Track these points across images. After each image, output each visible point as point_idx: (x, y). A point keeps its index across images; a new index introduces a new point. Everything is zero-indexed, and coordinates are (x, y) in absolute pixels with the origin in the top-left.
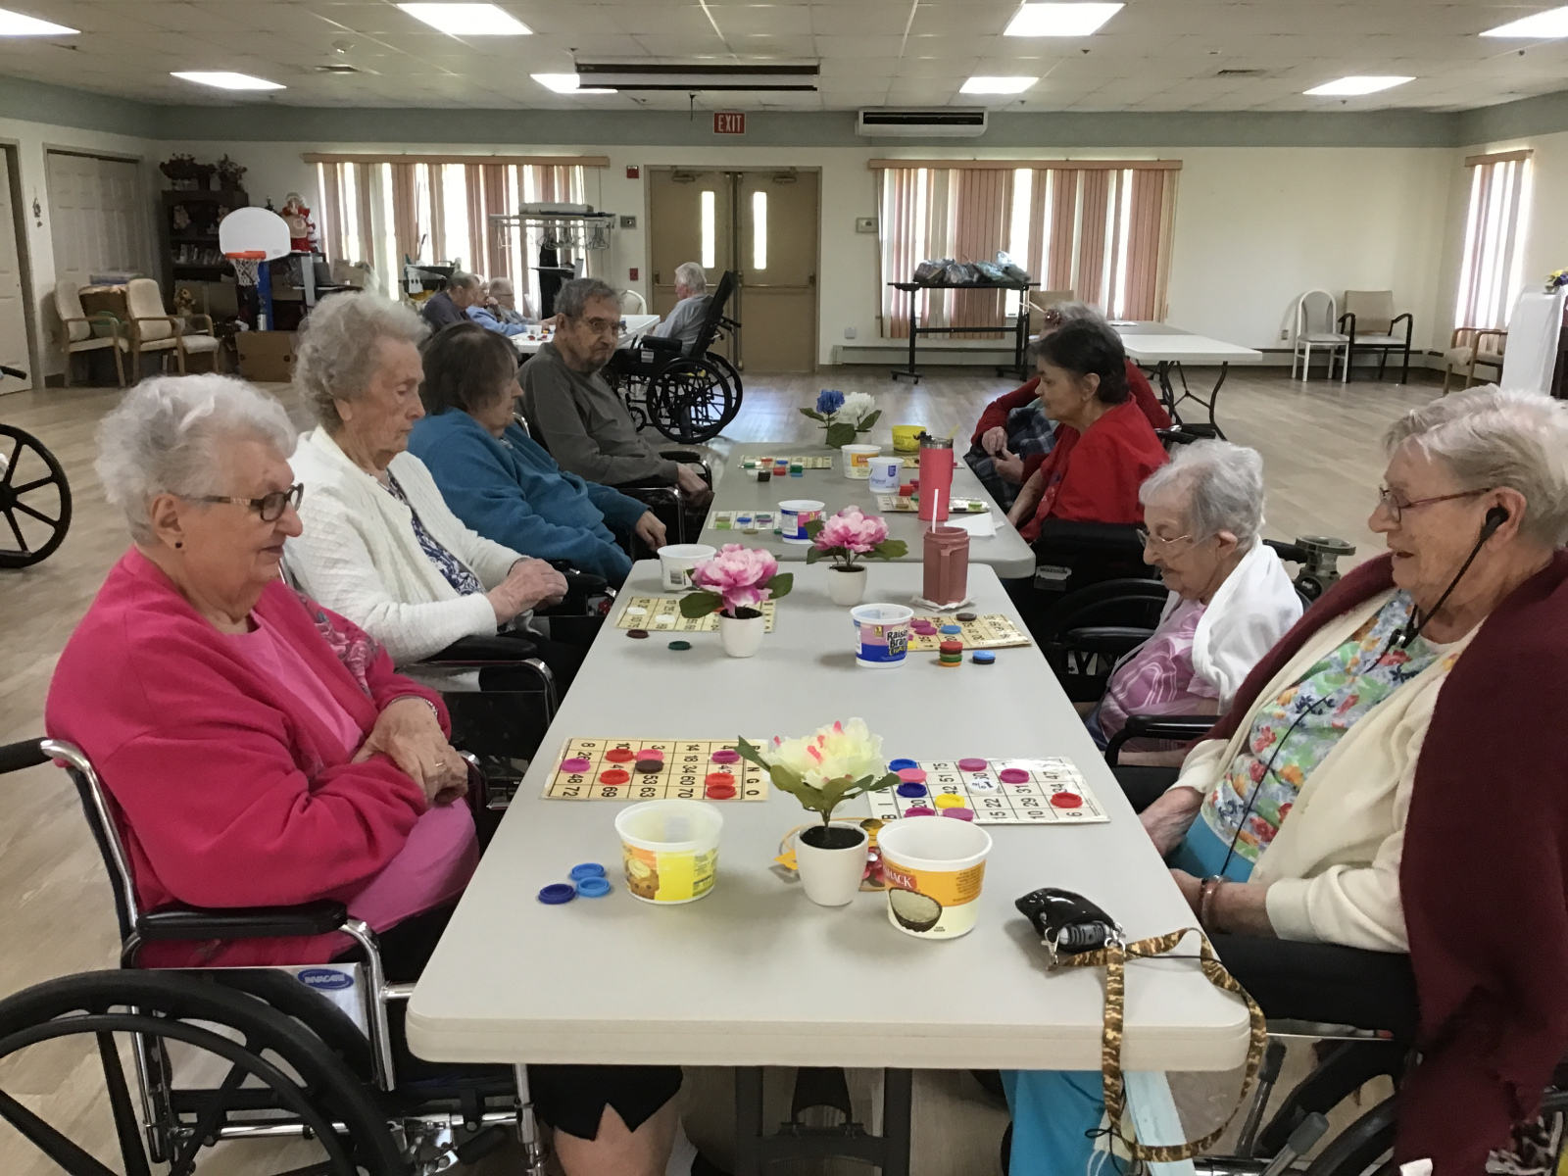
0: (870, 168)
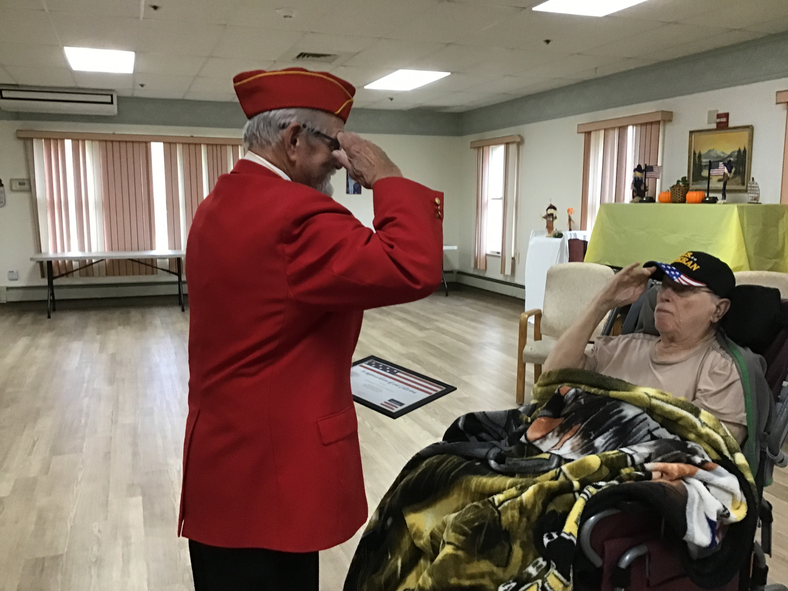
0: (19, 138)
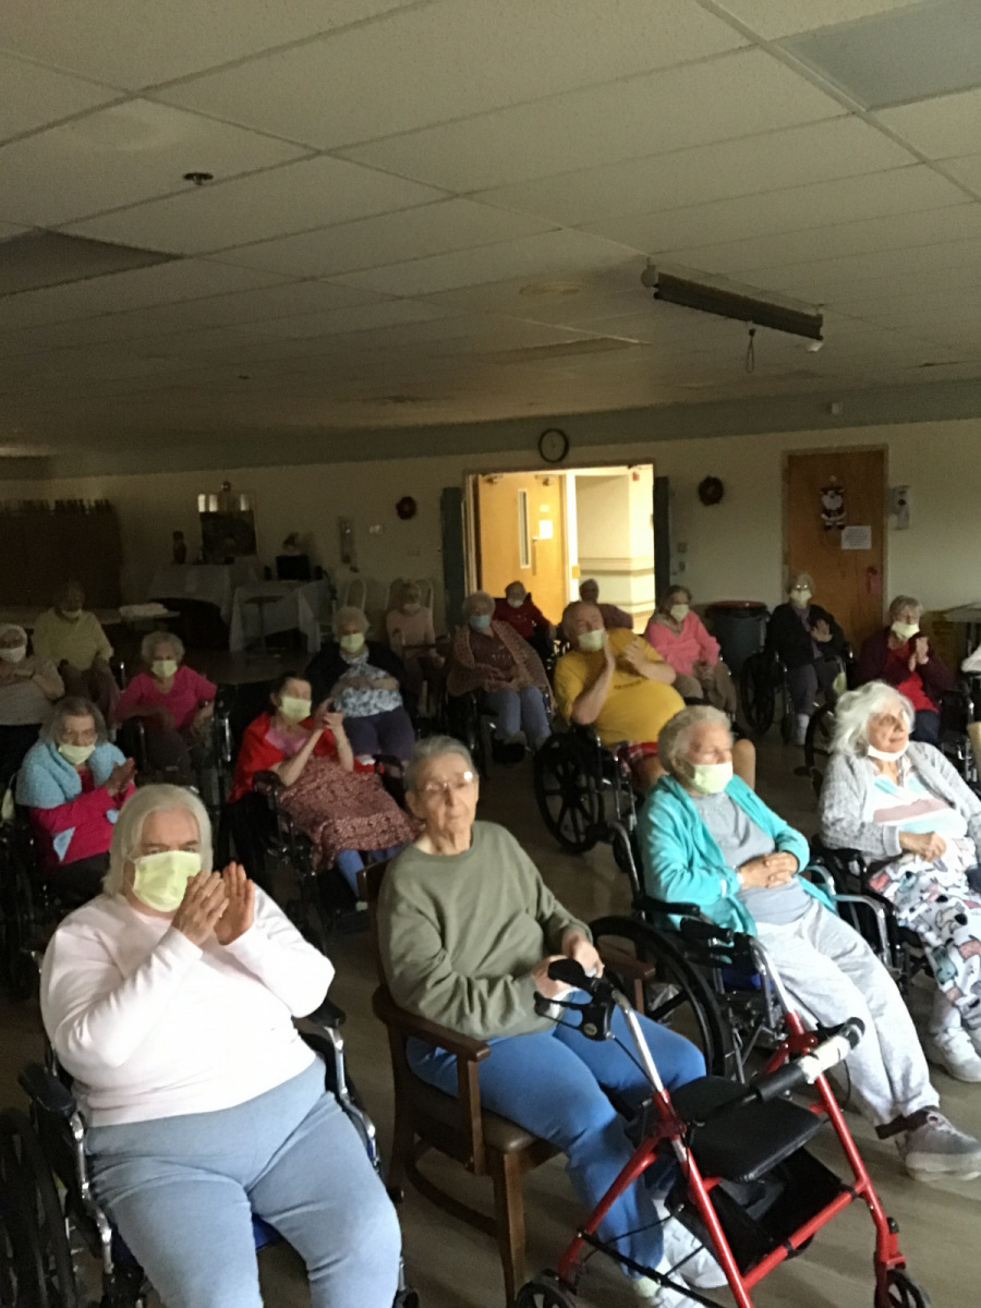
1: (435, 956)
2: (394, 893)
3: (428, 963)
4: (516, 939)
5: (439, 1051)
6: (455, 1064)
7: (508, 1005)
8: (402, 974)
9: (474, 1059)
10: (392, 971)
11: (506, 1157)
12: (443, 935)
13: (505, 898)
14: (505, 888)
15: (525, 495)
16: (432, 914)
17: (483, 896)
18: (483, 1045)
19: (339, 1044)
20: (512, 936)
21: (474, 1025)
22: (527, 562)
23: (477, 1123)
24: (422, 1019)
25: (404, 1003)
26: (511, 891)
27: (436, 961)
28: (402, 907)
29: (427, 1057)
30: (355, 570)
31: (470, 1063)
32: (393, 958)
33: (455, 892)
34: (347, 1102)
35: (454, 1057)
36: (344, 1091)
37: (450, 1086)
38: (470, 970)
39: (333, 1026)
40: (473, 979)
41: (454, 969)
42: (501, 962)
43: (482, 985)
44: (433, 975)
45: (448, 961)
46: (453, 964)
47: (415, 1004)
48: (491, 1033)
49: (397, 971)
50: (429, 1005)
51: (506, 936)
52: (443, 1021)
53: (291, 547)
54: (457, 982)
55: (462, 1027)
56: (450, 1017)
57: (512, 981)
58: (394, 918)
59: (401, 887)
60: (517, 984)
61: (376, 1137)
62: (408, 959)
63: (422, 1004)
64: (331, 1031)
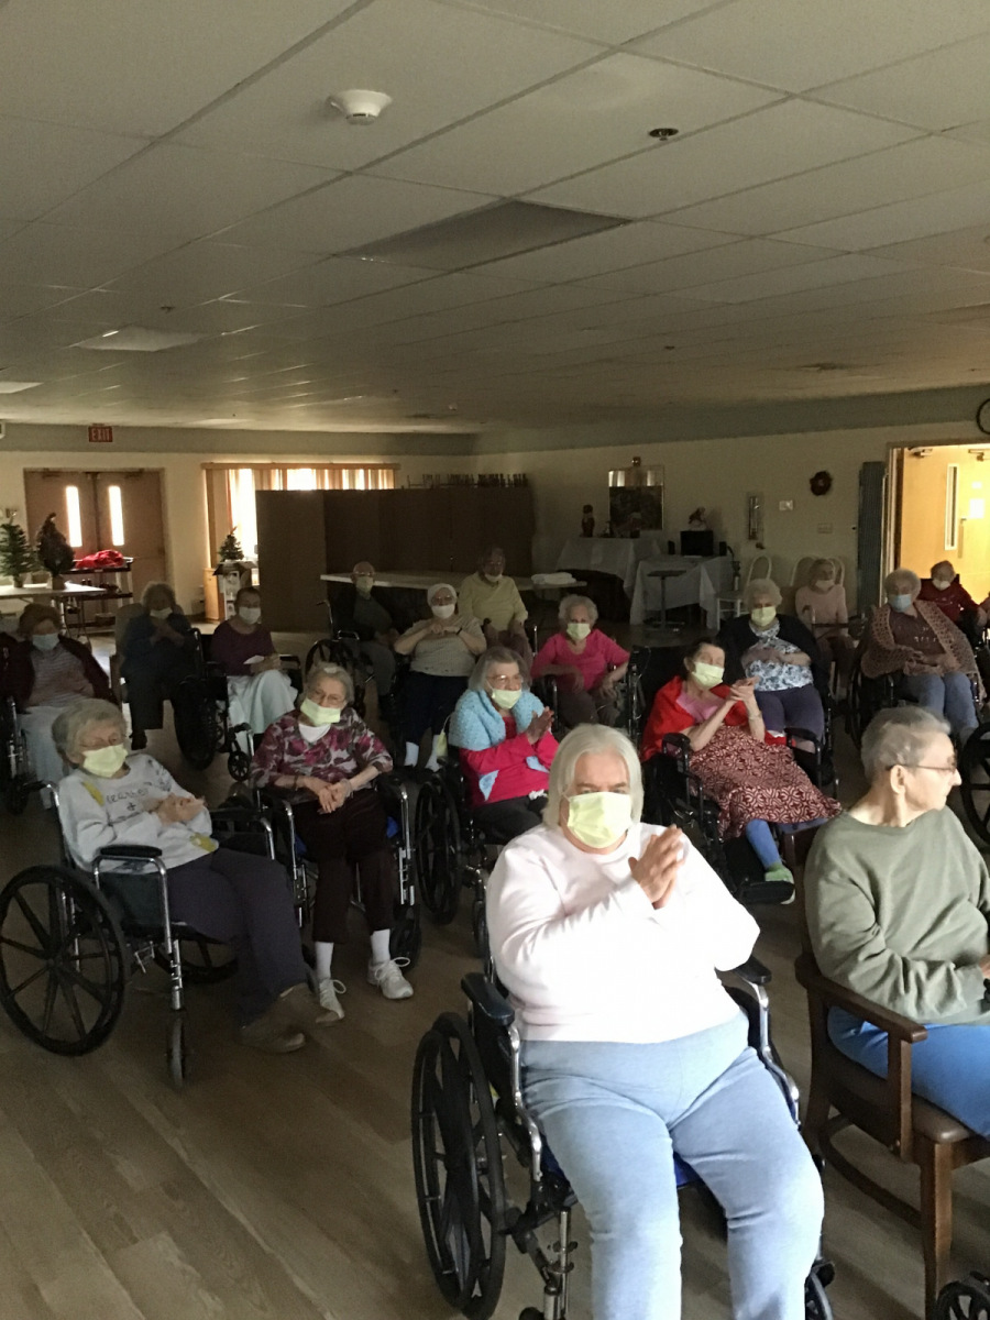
1: (870, 929)
2: (825, 857)
3: (861, 935)
4: (958, 925)
5: (867, 1026)
6: (886, 1041)
7: (949, 993)
8: (830, 942)
9: (910, 1040)
10: (819, 939)
11: (937, 1146)
12: (877, 909)
13: (946, 881)
14: (947, 869)
15: (955, 469)
16: (865, 884)
17: (922, 876)
18: (920, 1028)
19: (764, 1002)
20: (953, 920)
21: (909, 1006)
22: (953, 544)
23: (906, 1107)
24: (850, 992)
25: (833, 974)
26: (954, 874)
27: (870, 936)
28: (834, 876)
29: (852, 1032)
30: (760, 546)
31: (904, 1044)
32: (822, 925)
33: (892, 867)
34: (770, 1061)
35: (886, 1034)
36: (766, 1049)
37: (880, 1065)
38: (906, 951)
39: (759, 984)
40: (909, 958)
41: (887, 947)
42: (943, 946)
43: (921, 968)
44: (867, 947)
45: (881, 937)
46: (886, 941)
47: (845, 975)
48: (927, 1017)
49: (825, 940)
50: (860, 978)
51: (947, 921)
52: (874, 997)
53: (696, 522)
54: (891, 961)
55: (894, 1006)
56: (882, 996)
57: (955, 969)
58: (822, 884)
59: (833, 856)
60: (959, 972)
61: (799, 1101)
62: (838, 928)
63: (852, 977)
64: (755, 986)
